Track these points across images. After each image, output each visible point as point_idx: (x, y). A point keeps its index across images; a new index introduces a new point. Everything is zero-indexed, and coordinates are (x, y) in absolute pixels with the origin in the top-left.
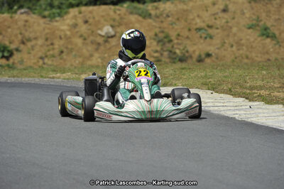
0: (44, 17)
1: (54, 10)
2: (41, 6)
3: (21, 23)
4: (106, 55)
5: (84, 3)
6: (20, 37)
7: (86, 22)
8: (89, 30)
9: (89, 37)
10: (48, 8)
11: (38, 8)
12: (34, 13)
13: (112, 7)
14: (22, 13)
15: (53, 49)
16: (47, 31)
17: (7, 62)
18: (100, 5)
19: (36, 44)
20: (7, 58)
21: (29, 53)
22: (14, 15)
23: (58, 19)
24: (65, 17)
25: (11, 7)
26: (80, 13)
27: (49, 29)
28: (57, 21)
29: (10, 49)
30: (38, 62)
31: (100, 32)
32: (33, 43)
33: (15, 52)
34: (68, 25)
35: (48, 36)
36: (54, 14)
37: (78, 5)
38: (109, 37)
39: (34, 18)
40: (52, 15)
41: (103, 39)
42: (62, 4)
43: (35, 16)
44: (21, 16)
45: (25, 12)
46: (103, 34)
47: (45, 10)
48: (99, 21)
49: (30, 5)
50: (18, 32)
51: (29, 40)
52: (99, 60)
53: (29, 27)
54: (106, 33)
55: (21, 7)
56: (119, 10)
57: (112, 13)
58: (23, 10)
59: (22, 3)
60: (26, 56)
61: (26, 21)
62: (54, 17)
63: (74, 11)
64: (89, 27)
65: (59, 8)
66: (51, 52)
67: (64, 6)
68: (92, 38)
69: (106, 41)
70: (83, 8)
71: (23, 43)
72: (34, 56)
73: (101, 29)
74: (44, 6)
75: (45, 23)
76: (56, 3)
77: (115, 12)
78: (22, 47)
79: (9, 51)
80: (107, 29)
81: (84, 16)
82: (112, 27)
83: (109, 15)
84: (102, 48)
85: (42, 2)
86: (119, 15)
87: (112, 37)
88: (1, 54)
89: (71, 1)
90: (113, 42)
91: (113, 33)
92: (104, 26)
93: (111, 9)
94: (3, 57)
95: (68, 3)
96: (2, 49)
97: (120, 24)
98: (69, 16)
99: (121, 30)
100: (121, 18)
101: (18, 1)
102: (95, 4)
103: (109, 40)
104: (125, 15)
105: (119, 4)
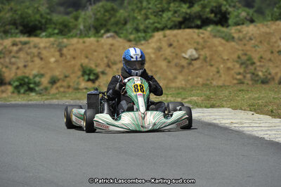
0: (130, 41)
1: (140, 34)
2: (127, 30)
3: (107, 47)
4: (190, 78)
5: (169, 26)
6: (106, 60)
7: (170, 45)
8: (173, 53)
9: (173, 59)
10: (134, 32)
11: (124, 32)
12: (120, 37)
13: (196, 31)
14: (108, 37)
17: (93, 85)
18: (185, 28)
20: (93, 81)
22: (100, 39)
23: (143, 42)
24: (150, 41)
25: (97, 32)
26: (165, 36)
28: (142, 45)
29: (96, 72)
31: (184, 55)
32: (118, 66)
33: (101, 75)
34: (153, 48)
36: (139, 37)
37: (163, 29)
38: (192, 60)
39: (119, 42)
40: (138, 39)
41: (187, 61)
42: (147, 28)
43: (120, 40)
44: (107, 40)
45: (111, 36)
46: (187, 56)
47: (131, 33)
48: (183, 45)
49: (117, 29)
50: (104, 55)
51: (115, 63)
52: (183, 83)
53: (115, 51)
54: (190, 56)
55: (108, 31)
56: (203, 33)
57: (195, 36)
58: (109, 35)
59: (109, 27)
61: (112, 45)
62: (140, 40)
63: (159, 35)
64: (174, 50)
65: (145, 32)
67: (150, 30)
68: (176, 61)
69: (190, 64)
70: (168, 32)
71: (109, 66)
73: (185, 52)
74: (130, 31)
76: (142, 27)
77: (199, 36)
78: (108, 70)
79: (94, 74)
80: (191, 52)
81: (169, 40)
82: (196, 49)
83: (192, 38)
84: (186, 71)
85: (128, 26)
86: (203, 38)
87: (196, 59)
88: (86, 77)
89: (156, 25)
90: (197, 64)
91: (196, 56)
92: (188, 49)
93: (194, 32)
94: (89, 80)
95: (153, 27)
96: (88, 72)
97: (203, 48)
98: (154, 40)
99: (204, 53)
100: (205, 42)
101: (105, 25)
102: (180, 28)
103: (193, 62)
104: (209, 38)
105: (203, 28)
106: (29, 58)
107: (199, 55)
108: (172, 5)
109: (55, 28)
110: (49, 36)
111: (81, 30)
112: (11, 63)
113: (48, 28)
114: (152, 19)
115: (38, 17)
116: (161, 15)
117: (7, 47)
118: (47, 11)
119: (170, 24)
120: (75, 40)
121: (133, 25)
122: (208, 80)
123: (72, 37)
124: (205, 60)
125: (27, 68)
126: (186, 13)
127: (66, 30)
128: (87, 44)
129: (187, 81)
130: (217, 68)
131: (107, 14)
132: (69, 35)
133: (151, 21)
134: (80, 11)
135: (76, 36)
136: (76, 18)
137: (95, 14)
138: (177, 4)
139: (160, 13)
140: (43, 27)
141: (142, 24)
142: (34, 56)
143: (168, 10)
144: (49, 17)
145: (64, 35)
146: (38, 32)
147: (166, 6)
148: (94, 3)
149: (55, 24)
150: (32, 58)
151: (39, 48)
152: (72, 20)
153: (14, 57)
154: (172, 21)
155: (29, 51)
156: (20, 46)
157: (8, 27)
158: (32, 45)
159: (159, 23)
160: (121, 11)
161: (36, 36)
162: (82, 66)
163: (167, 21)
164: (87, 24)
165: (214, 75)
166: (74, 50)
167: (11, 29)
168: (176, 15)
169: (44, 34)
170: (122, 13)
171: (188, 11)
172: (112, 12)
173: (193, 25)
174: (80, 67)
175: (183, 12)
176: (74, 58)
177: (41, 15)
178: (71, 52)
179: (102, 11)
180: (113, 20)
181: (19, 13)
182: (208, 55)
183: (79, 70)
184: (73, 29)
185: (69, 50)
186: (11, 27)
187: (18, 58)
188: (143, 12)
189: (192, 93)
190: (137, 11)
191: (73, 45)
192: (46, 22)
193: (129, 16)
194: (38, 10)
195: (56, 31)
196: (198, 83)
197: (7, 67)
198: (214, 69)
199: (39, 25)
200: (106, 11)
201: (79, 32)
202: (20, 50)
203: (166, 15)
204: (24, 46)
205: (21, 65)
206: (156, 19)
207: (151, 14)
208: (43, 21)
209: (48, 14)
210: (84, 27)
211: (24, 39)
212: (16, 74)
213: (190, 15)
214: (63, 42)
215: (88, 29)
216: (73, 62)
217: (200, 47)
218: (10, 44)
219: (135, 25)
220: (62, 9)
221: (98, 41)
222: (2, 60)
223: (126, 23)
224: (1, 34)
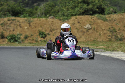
0: (60, 20)
1: (65, 17)
2: (59, 15)
3: (50, 22)
4: (87, 37)
5: (78, 14)
6: (50, 29)
7: (79, 22)
8: (80, 26)
9: (80, 29)
10: (62, 16)
11: (58, 16)
12: (56, 18)
13: (90, 16)
14: (51, 18)
17: (44, 40)
18: (85, 15)
19: (57, 32)
20: (44, 38)
21: (54, 35)
22: (47, 19)
23: (66, 21)
24: (70, 20)
25: (46, 16)
26: (76, 18)
29: (45, 33)
31: (85, 27)
32: (55, 31)
33: (47, 35)
34: (71, 24)
36: (65, 18)
37: (75, 15)
38: (88, 29)
40: (64, 19)
41: (86, 30)
42: (68, 14)
43: (56, 19)
44: (50, 19)
45: (52, 18)
47: (61, 17)
48: (84, 22)
49: (54, 15)
50: (49, 26)
51: (54, 30)
52: (84, 39)
53: (54, 24)
54: (87, 28)
55: (50, 15)
56: (93, 17)
58: (51, 17)
60: (52, 37)
61: (53, 22)
63: (73, 18)
65: (67, 16)
67: (69, 16)
68: (81, 29)
69: (87, 31)
70: (78, 17)
71: (51, 31)
74: (60, 15)
75: (61, 23)
76: (66, 14)
77: (91, 18)
78: (50, 33)
79: (45, 35)
80: (88, 26)
81: (78, 20)
82: (90, 25)
83: (89, 20)
84: (85, 34)
85: (60, 13)
86: (93, 19)
87: (90, 29)
88: (41, 36)
89: (72, 13)
90: (91, 31)
91: (90, 27)
92: (86, 24)
94: (42, 37)
95: (71, 14)
96: (42, 34)
97: (94, 24)
99: (94, 26)
100: (94, 21)
101: (49, 13)
102: (83, 15)
103: (89, 30)
104: (96, 19)
105: (93, 15)
107: (92, 27)
108: (80, 4)
109: (27, 14)
110: (24, 17)
111: (39, 15)
112: (7, 29)
114: (71, 10)
115: (19, 8)
117: (6, 21)
120: (36, 19)
121: (61, 12)
122: (95, 38)
123: (35, 17)
124: (94, 29)
125: (14, 31)
126: (86, 8)
127: (32, 14)
128: (41, 21)
130: (100, 33)
131: (50, 8)
132: (33, 17)
133: (70, 11)
136: (36, 9)
137: (45, 8)
138: (82, 4)
139: (74, 8)
140: (21, 13)
141: (66, 12)
142: (18, 26)
143: (78, 7)
144: (24, 8)
146: (20, 15)
147: (77, 5)
149: (27, 12)
150: (16, 26)
151: (20, 22)
153: (9, 26)
154: (80, 12)
155: (15, 23)
156: (11, 21)
157: (6, 13)
158: (17, 21)
159: (73, 12)
160: (57, 7)
161: (18, 17)
162: (39, 31)
163: (77, 12)
164: (41, 12)
165: (98, 36)
166: (36, 23)
167: (7, 13)
168: (81, 9)
169: (22, 16)
171: (87, 7)
172: (52, 7)
173: (89, 14)
174: (38, 31)
175: (84, 8)
176: (35, 27)
178: (34, 24)
179: (48, 6)
181: (11, 6)
182: (95, 27)
183: (38, 32)
185: (33, 23)
187: (10, 26)
188: (67, 7)
190: (63, 7)
191: (35, 21)
193: (60, 9)
196: (91, 39)
197: (5, 30)
198: (98, 33)
199: (20, 12)
200: (50, 6)
201: (38, 15)
202: (11, 23)
203: (77, 9)
204: (13, 21)
205: (12, 29)
206: (72, 11)
207: (70, 8)
208: (22, 10)
210: (40, 13)
211: (13, 18)
212: (9, 33)
213: (88, 9)
214: (31, 20)
215: (42, 14)
216: (35, 29)
217: (92, 23)
218: (7, 20)
219: (63, 13)
222: (3, 27)
223: (58, 12)
224: (3, 16)
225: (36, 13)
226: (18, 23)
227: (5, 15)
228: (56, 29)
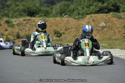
0: (75, 19)
1: (80, 16)
2: (74, 14)
3: (65, 22)
4: (102, 35)
5: (93, 12)
6: (65, 27)
7: (94, 21)
8: (95, 24)
9: (95, 27)
10: (78, 15)
12: (71, 17)
13: (105, 14)
14: (66, 17)
15: (79, 33)
16: (77, 25)
17: (59, 39)
18: (100, 13)
19: (72, 31)
20: (59, 37)
21: (69, 34)
22: (62, 18)
23: (81, 19)
24: (85, 19)
25: (61, 15)
26: (91, 17)
27: (77, 24)
28: (81, 21)
29: (60, 33)
30: (73, 38)
31: (99, 25)
33: (63, 34)
34: (86, 22)
35: (77, 27)
36: (80, 17)
37: (90, 14)
38: (103, 27)
39: (71, 19)
40: (79, 18)
41: (101, 28)
42: (83, 13)
43: (71, 18)
44: (65, 18)
45: (67, 17)
46: (101, 26)
47: (76, 16)
48: (99, 21)
49: (70, 14)
50: (64, 25)
51: (69, 29)
52: (99, 37)
53: (69, 23)
54: (102, 26)
55: (66, 14)
56: (108, 16)
57: (105, 17)
58: (66, 16)
59: (66, 13)
60: (67, 36)
61: (68, 21)
62: (80, 19)
63: (88, 16)
64: (95, 23)
65: (82, 15)
66: (78, 34)
67: (84, 14)
69: (102, 29)
70: (93, 15)
71: (66, 30)
72: (71, 36)
73: (100, 24)
74: (76, 14)
75: (76, 21)
76: (81, 13)
77: (106, 17)
78: (66, 32)
79: (60, 34)
80: (103, 24)
81: (93, 18)
82: (105, 23)
83: (103, 18)
84: (100, 32)
86: (108, 18)
87: (105, 27)
88: (56, 35)
89: (87, 12)
90: (105, 29)
91: (105, 26)
92: (101, 22)
93: (104, 15)
94: (57, 36)
95: (86, 12)
96: (57, 33)
97: (108, 22)
98: (86, 18)
100: (109, 19)
101: (65, 12)
102: (98, 13)
103: (104, 28)
104: (111, 17)
105: (109, 13)
106: (31, 26)
107: (107, 25)
108: (94, 3)
109: (42, 13)
110: (40, 16)
111: (54, 14)
112: (23, 29)
113: (39, 13)
114: (86, 9)
115: (35, 8)
116: (89, 8)
117: (21, 21)
118: (39, 5)
119: (93, 11)
120: (51, 19)
121: (77, 11)
122: (110, 36)
123: (50, 17)
124: (109, 27)
125: (30, 31)
126: (101, 7)
127: (47, 14)
128: (57, 20)
129: (101, 37)
130: (115, 31)
131: (65, 7)
132: (49, 16)
133: (85, 10)
134: (53, 6)
135: (52, 17)
136: (52, 9)
137: (60, 7)
138: (97, 3)
139: (89, 7)
140: (37, 13)
141: (81, 11)
142: (33, 26)
143: (93, 5)
144: (40, 8)
145: (47, 16)
146: (35, 15)
147: (92, 3)
148: (60, 2)
149: (43, 11)
150: (32, 26)
151: (35, 22)
152: (50, 10)
153: (24, 26)
154: (95, 10)
155: (31, 23)
156: (27, 21)
157: (21, 13)
158: (32, 20)
159: (88, 11)
160: (72, 6)
161: (34, 17)
162: (54, 30)
163: (92, 10)
164: (57, 11)
165: (113, 34)
166: (51, 23)
167: (23, 13)
168: (96, 7)
169: (38, 16)
170: (72, 7)
171: (102, 6)
172: (68, 6)
173: (104, 12)
174: (53, 31)
175: (99, 6)
176: (51, 27)
177: (37, 8)
178: (50, 24)
179: (63, 5)
180: (68, 10)
181: (27, 6)
182: (110, 25)
183: (53, 32)
184: (50, 13)
185: (49, 23)
186: (23, 12)
187: (26, 26)
188: (82, 6)
189: (103, 42)
190: (79, 5)
191: (50, 21)
192: (39, 10)
193: (75, 8)
194: (35, 5)
195: (43, 15)
196: (106, 37)
197: (21, 30)
198: (113, 31)
199: (36, 12)
200: (65, 5)
201: (53, 15)
202: (27, 23)
203: (92, 8)
204: (29, 21)
205: (27, 29)
206: (87, 9)
207: (85, 7)
208: (37, 10)
209: (40, 7)
210: (56, 13)
211: (29, 18)
212: (25, 33)
213: (103, 7)
214: (46, 19)
215: (57, 13)
216: (50, 28)
217: (107, 22)
218: (23, 20)
219: (78, 12)
220: (46, 5)
221: (61, 19)
222: (19, 27)
223: (74, 11)
224: (19, 16)
225: (51, 13)
226: (33, 23)
227: (21, 15)
228: (71, 28)
